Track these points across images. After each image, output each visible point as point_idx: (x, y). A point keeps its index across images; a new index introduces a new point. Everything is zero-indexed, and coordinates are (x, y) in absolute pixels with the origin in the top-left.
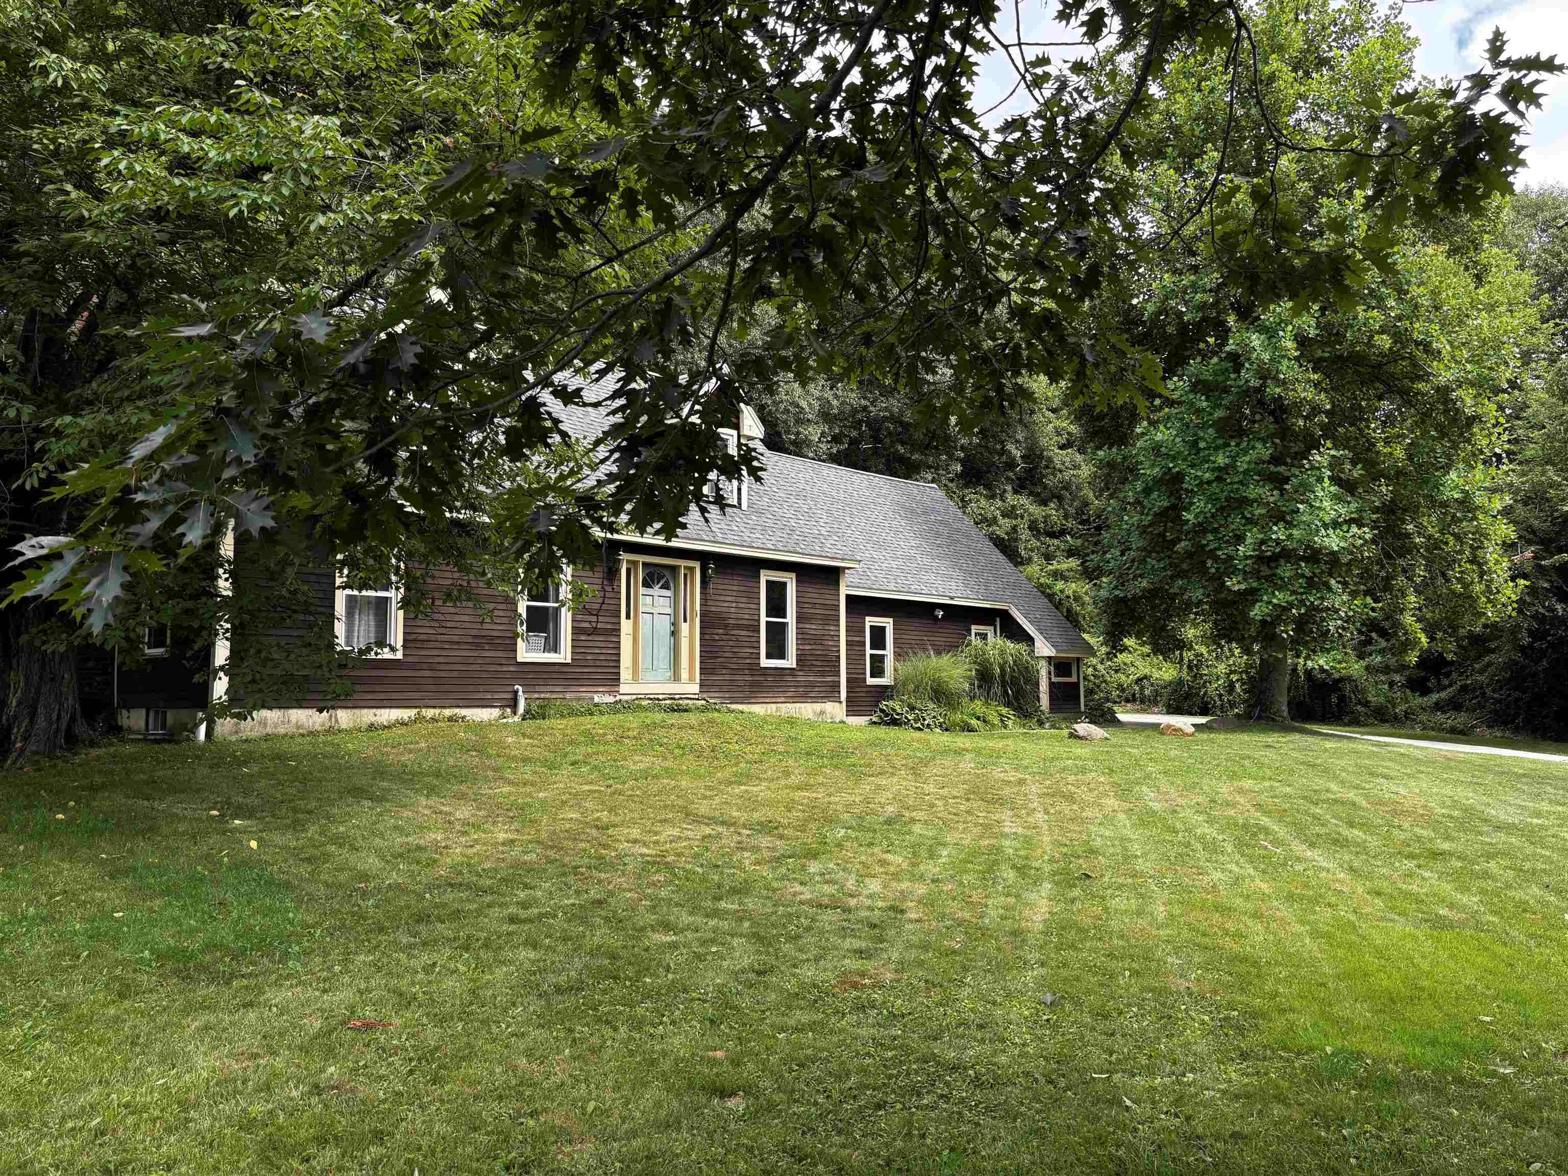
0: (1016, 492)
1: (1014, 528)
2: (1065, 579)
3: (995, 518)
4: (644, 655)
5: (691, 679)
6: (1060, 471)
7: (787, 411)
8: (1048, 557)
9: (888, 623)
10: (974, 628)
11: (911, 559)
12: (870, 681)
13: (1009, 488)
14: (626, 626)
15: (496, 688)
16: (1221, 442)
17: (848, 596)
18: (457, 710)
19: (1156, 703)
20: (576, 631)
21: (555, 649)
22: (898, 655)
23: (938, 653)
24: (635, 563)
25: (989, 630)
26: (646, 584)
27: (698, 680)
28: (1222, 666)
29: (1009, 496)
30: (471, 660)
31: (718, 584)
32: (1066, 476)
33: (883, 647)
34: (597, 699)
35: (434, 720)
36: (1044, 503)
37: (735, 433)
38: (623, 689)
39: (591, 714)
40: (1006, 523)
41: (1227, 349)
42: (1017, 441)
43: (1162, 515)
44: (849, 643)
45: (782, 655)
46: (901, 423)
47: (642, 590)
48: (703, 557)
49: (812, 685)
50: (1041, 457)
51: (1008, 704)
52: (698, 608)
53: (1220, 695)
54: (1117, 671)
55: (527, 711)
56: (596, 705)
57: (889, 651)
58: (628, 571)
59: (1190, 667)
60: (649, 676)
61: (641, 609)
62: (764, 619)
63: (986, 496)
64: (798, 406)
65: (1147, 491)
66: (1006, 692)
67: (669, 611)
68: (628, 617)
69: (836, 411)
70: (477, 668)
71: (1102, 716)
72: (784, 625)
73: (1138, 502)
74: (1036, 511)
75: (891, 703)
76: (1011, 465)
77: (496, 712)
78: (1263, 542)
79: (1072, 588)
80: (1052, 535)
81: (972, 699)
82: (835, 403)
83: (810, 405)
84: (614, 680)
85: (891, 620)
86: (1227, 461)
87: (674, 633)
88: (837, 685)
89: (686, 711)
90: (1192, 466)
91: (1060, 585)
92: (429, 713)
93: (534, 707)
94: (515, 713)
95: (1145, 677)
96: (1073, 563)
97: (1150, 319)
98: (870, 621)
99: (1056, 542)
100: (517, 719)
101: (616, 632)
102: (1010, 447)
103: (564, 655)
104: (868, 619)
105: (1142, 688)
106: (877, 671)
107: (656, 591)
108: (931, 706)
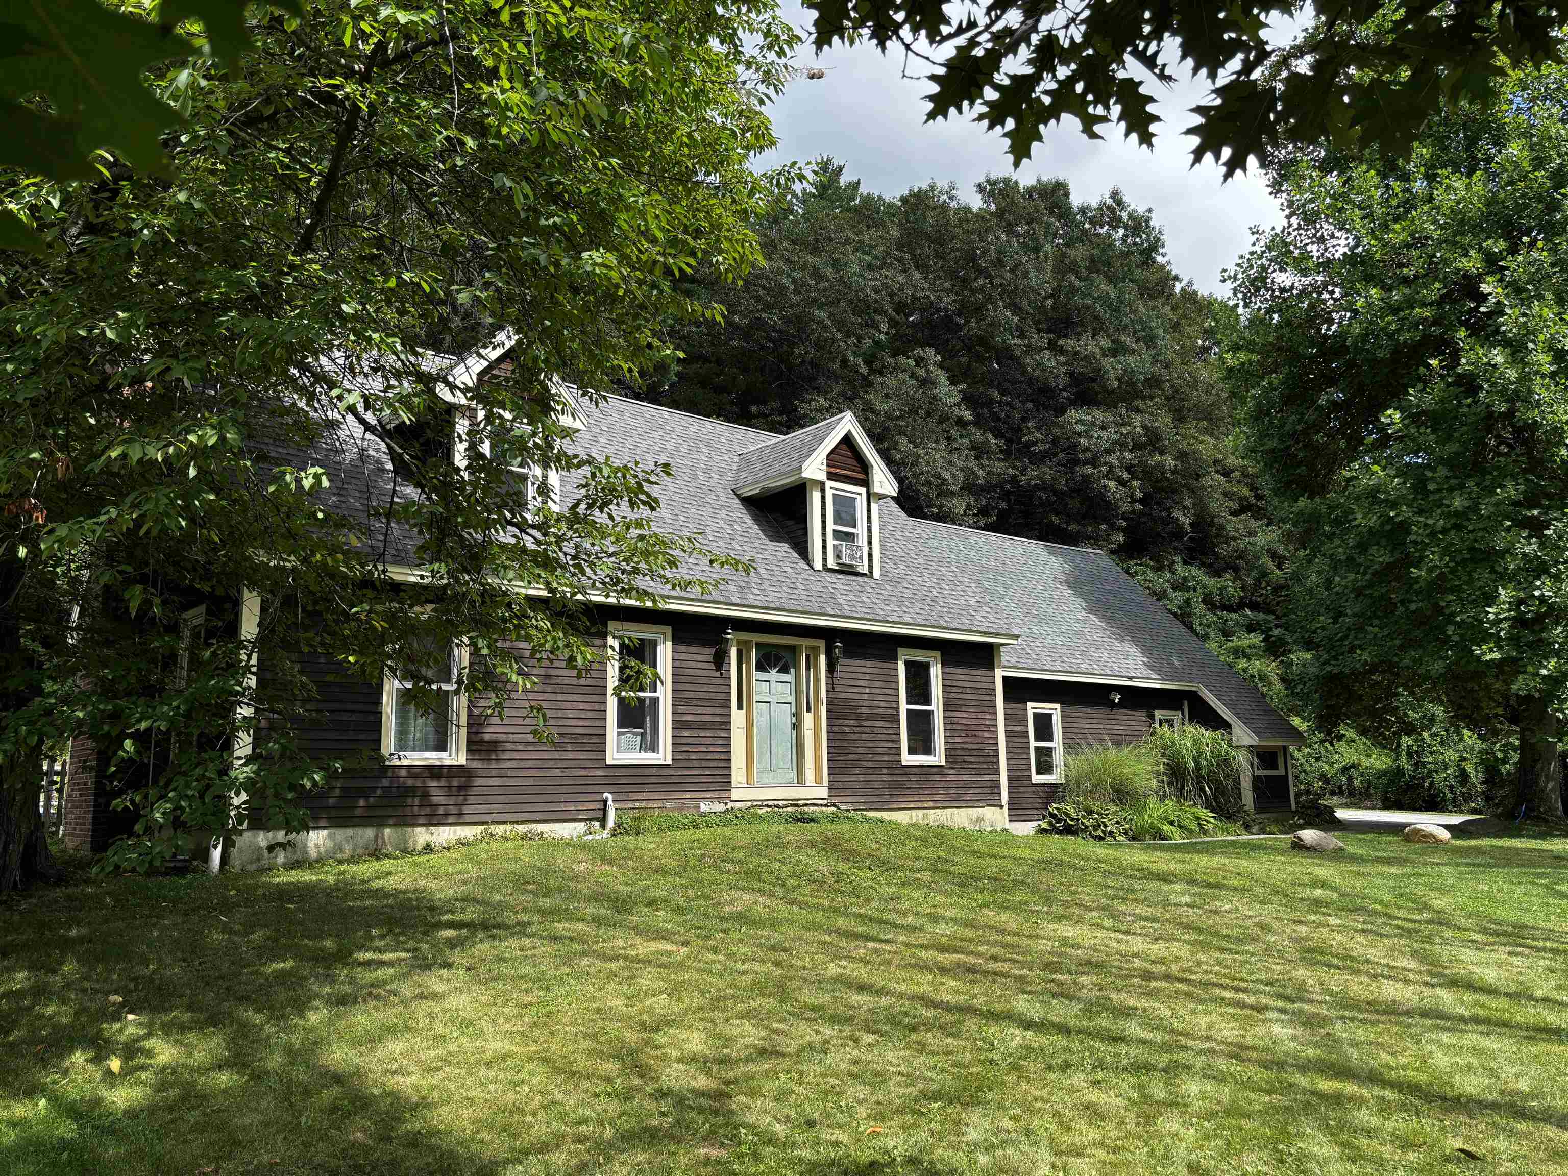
0: (1185, 563)
1: (1187, 602)
2: (1248, 657)
3: (1165, 591)
4: (761, 754)
5: (818, 781)
6: (1234, 539)
7: (929, 483)
8: (1227, 634)
9: (1054, 709)
10: (1158, 714)
11: (1079, 634)
12: (1037, 779)
13: (1178, 559)
14: (738, 718)
15: (582, 798)
16: (1453, 482)
17: (1005, 678)
18: (533, 826)
19: (1368, 796)
20: (679, 725)
21: (654, 748)
22: (1069, 748)
23: (1118, 744)
24: (747, 643)
25: (1177, 716)
26: (760, 668)
27: (826, 782)
28: (1450, 753)
29: (1180, 569)
30: (550, 764)
31: (845, 666)
32: (1242, 543)
33: (1050, 739)
34: (703, 807)
35: (505, 838)
36: (1218, 574)
37: (863, 490)
38: (735, 794)
39: (696, 827)
40: (1178, 597)
41: (1459, 370)
42: (1185, 508)
43: (1385, 573)
44: (1008, 734)
45: (927, 749)
46: (1055, 492)
47: (756, 675)
48: (828, 635)
49: (966, 786)
50: (1212, 523)
51: (1208, 806)
52: (823, 694)
53: (1451, 787)
54: (1317, 759)
55: (618, 825)
56: (703, 815)
57: (1057, 743)
58: (740, 653)
59: (1409, 755)
60: (768, 778)
61: (756, 698)
62: (904, 707)
63: (1153, 568)
64: (939, 477)
65: (1362, 547)
66: (1202, 789)
67: (791, 699)
68: (740, 707)
69: (982, 482)
70: (557, 772)
71: (1318, 816)
72: (929, 714)
73: (1350, 559)
74: (1210, 582)
75: (1063, 806)
76: (1179, 533)
77: (581, 827)
78: (1521, 602)
79: (1256, 666)
80: (1229, 609)
81: (1162, 799)
82: (981, 473)
83: (953, 476)
84: (726, 784)
85: (1058, 706)
86: (1467, 504)
87: (797, 726)
88: (997, 785)
89: (813, 820)
90: (1420, 512)
91: (1242, 663)
92: (499, 830)
93: (627, 820)
94: (603, 826)
95: (1353, 766)
96: (1255, 639)
97: (1355, 344)
98: (1032, 708)
99: (1234, 616)
100: (605, 834)
101: (725, 724)
102: (1178, 514)
103: (664, 755)
104: (1030, 705)
105: (1350, 779)
106: (1045, 767)
107: (773, 675)
108: (1112, 808)
